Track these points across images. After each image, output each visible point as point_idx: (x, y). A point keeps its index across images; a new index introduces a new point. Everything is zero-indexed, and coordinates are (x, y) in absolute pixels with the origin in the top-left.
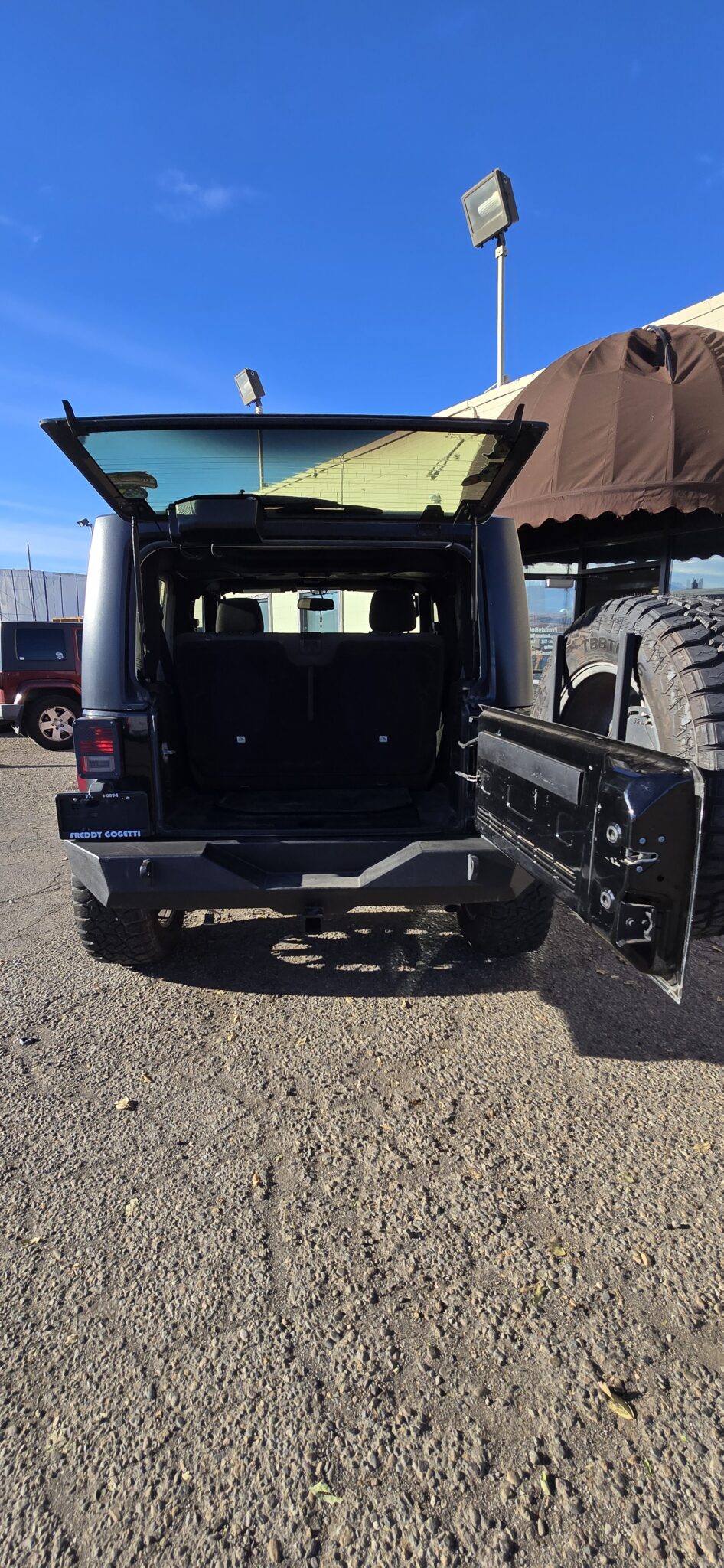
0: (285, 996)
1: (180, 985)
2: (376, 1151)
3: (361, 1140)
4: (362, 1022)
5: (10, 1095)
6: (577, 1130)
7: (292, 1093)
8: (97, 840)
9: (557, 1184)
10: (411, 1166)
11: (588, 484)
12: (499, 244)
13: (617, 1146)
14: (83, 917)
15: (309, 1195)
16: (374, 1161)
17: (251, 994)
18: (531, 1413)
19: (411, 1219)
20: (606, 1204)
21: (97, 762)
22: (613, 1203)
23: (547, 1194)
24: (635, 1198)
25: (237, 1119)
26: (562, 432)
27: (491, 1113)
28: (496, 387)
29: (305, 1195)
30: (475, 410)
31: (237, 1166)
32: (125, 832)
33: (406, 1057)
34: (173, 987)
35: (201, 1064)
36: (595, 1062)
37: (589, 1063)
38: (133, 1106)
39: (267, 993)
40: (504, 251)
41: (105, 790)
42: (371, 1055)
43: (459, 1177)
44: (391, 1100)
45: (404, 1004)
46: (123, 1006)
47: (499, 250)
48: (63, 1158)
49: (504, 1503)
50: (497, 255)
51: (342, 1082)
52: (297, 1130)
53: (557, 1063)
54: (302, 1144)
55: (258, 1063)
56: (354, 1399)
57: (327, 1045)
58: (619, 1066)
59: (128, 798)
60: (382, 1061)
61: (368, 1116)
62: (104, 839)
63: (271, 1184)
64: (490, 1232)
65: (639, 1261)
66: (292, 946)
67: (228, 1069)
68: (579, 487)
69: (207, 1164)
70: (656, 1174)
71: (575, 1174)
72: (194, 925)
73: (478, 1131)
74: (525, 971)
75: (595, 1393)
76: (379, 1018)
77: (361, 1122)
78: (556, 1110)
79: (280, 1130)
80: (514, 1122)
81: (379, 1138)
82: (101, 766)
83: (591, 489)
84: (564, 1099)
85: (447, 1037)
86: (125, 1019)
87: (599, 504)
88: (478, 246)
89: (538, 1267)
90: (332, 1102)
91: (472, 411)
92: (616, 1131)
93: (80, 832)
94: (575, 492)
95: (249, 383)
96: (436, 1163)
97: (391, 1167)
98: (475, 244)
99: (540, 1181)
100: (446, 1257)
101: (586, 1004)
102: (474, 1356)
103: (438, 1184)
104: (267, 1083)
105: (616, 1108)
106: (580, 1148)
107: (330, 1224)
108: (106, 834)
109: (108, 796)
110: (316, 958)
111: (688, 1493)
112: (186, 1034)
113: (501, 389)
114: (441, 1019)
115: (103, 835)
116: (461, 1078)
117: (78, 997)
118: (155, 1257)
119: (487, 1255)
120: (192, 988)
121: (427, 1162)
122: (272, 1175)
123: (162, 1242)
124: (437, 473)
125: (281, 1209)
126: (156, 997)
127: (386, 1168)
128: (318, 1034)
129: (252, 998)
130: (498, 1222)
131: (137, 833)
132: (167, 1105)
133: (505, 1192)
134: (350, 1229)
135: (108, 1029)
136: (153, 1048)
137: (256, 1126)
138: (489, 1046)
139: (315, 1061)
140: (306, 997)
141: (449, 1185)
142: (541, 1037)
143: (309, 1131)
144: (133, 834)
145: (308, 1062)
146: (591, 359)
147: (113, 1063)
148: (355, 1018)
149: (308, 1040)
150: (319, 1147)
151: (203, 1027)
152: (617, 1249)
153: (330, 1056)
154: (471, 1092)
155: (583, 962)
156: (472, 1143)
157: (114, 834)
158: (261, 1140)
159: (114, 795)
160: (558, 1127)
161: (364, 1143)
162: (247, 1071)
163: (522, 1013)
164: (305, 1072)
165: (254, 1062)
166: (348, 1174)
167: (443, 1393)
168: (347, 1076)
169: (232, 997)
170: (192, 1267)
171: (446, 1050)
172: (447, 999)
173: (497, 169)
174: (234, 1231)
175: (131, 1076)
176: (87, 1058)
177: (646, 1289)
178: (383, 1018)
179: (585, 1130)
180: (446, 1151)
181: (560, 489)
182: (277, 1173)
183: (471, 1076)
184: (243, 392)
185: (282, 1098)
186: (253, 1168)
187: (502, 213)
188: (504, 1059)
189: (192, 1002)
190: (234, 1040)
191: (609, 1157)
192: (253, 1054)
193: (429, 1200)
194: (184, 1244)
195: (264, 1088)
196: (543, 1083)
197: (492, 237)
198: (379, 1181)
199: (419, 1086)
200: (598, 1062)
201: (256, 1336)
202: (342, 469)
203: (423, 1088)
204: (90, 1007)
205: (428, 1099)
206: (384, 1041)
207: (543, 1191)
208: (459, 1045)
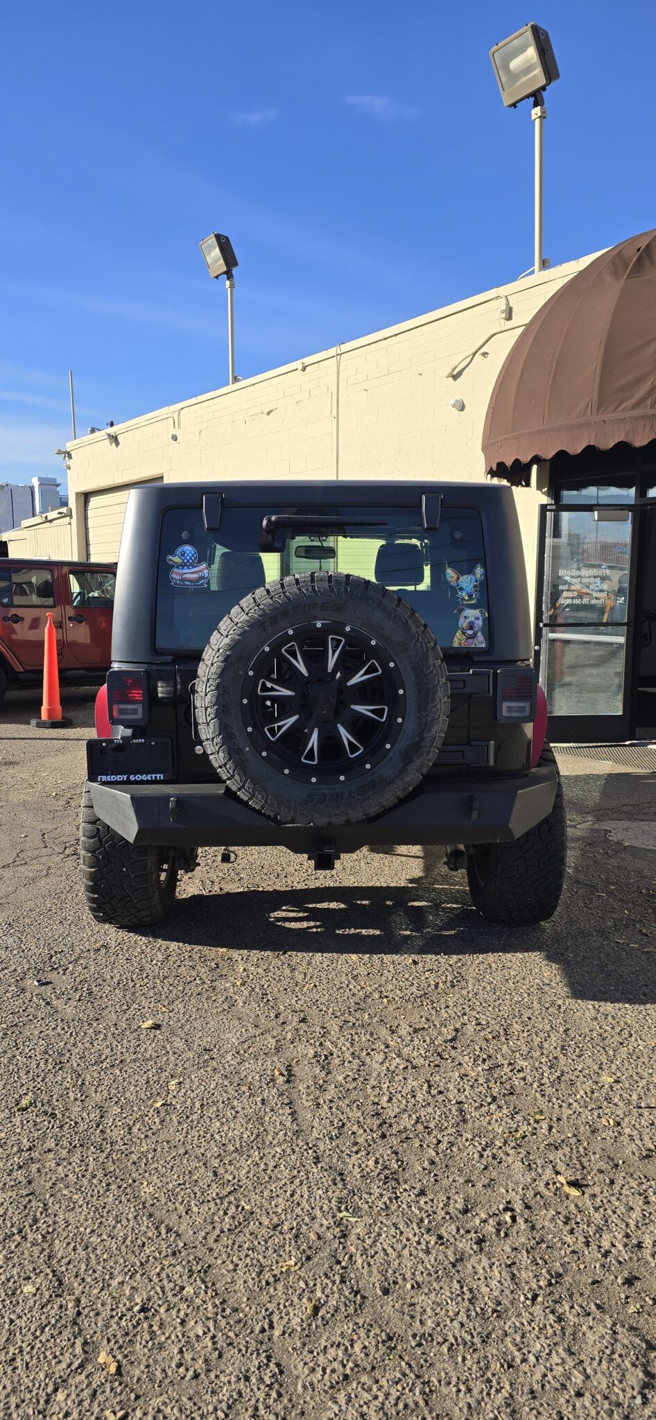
0: (289, 953)
1: (181, 944)
2: (383, 1057)
3: (369, 1051)
4: (369, 974)
5: (39, 1019)
6: (569, 1049)
7: (303, 1020)
8: (122, 783)
9: (545, 1080)
10: (414, 1067)
11: (634, 407)
12: (536, 105)
13: (605, 1061)
14: (90, 868)
15: (324, 1081)
16: (382, 1063)
17: (255, 952)
18: (503, 1191)
19: (414, 1096)
20: (586, 1093)
21: (126, 709)
22: (593, 1093)
23: (535, 1085)
24: (612, 1090)
25: (255, 1036)
26: (603, 345)
27: (490, 1037)
28: (533, 272)
29: (321, 1081)
30: (507, 300)
31: (260, 1064)
32: (149, 776)
33: (411, 999)
34: (173, 945)
35: (214, 1001)
36: (597, 1006)
37: (590, 1007)
38: (157, 1027)
39: (271, 950)
40: (543, 112)
41: (134, 736)
42: (377, 997)
43: (457, 1074)
44: (397, 1027)
45: (411, 961)
46: (127, 959)
47: (536, 111)
48: (104, 1057)
49: (478, 1225)
50: (534, 117)
51: (350, 1015)
52: (311, 1044)
53: (559, 1006)
54: (316, 1052)
55: (268, 1001)
56: (368, 1181)
57: (335, 989)
58: (619, 1009)
59: (153, 743)
60: (389, 1001)
61: (375, 1036)
62: (129, 782)
63: (290, 1075)
64: (482, 1105)
65: (607, 1124)
66: (292, 915)
67: (241, 1004)
68: (623, 410)
69: (232, 1062)
70: (636, 1078)
71: (562, 1075)
72: (184, 896)
73: (477, 1048)
74: (539, 939)
75: (554, 1183)
76: (385, 972)
77: (369, 1040)
78: (552, 1036)
79: (295, 1044)
80: (511, 1043)
81: (386, 1050)
82: (131, 714)
83: (637, 413)
84: (561, 1030)
85: (453, 986)
86: (132, 969)
87: (647, 429)
88: (510, 106)
89: (520, 1124)
90: (341, 1027)
91: (504, 300)
92: (606, 1051)
93: (107, 775)
94: (619, 415)
95: (217, 251)
96: (438, 1066)
97: (397, 1067)
98: (506, 104)
99: (529, 1079)
100: (443, 1116)
101: (598, 965)
102: (462, 1165)
103: (438, 1078)
104: (279, 1014)
105: (609, 1037)
106: (570, 1061)
107: (344, 1098)
108: (131, 778)
109: (134, 741)
110: (318, 923)
111: (613, 1225)
112: (195, 980)
113: (539, 276)
114: (448, 974)
115: (128, 778)
116: (465, 1014)
117: (79, 952)
118: (199, 1112)
119: (478, 1117)
120: (193, 946)
121: (429, 1065)
122: (291, 1070)
123: (202, 1104)
124: (460, 373)
125: (302, 1089)
126: (158, 953)
127: (392, 1068)
128: (325, 982)
129: (255, 955)
130: (489, 1100)
131: (160, 776)
132: (188, 1026)
133: (498, 1084)
134: (361, 1101)
135: (118, 975)
136: (166, 989)
137: (273, 1041)
138: (494, 993)
139: (324, 1000)
140: (311, 954)
141: (449, 1079)
142: (546, 988)
143: (321, 1044)
144: (156, 777)
145: (317, 1001)
146: (640, 259)
147: (130, 998)
148: (362, 970)
149: (315, 986)
150: (332, 1054)
151: (211, 975)
152: (589, 1117)
153: (338, 997)
154: (473, 1023)
155: (602, 933)
156: (471, 1055)
157: (139, 777)
158: (278, 1050)
159: (140, 741)
160: (552, 1047)
161: (372, 1053)
162: (259, 1006)
163: (531, 970)
164: (315, 1007)
165: (265, 1000)
166: (359, 1070)
167: (436, 1180)
168: (355, 1011)
169: (235, 954)
170: (231, 1117)
171: (451, 995)
172: (455, 958)
173: (532, 23)
174: (263, 1100)
175: (149, 1008)
176: (104, 995)
177: (608, 1138)
178: (389, 971)
179: (577, 1050)
180: (447, 1059)
181: (601, 411)
182: (295, 1069)
183: (474, 1013)
184: (209, 261)
185: (294, 1024)
186: (276, 1065)
187: (538, 71)
188: (507, 1003)
189: (196, 957)
190: (243, 984)
191: (596, 1067)
192: (263, 995)
193: (430, 1087)
194: (222, 1106)
195: (276, 1017)
196: (543, 1019)
197: (528, 97)
198: (386, 1075)
199: (424, 1019)
200: (600, 1006)
201: (289, 1151)
202: (339, 363)
203: (428, 1020)
204: (94, 960)
205: (432, 1027)
206: (390, 987)
207: (531, 1085)
208: (464, 992)
